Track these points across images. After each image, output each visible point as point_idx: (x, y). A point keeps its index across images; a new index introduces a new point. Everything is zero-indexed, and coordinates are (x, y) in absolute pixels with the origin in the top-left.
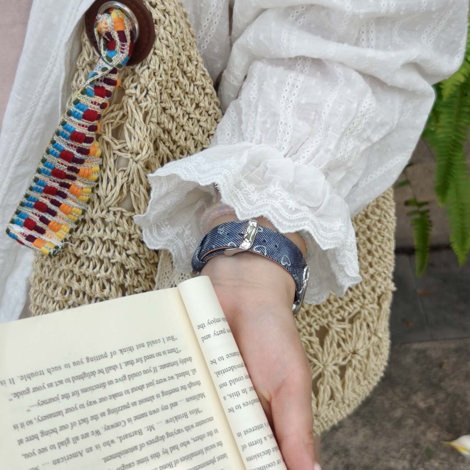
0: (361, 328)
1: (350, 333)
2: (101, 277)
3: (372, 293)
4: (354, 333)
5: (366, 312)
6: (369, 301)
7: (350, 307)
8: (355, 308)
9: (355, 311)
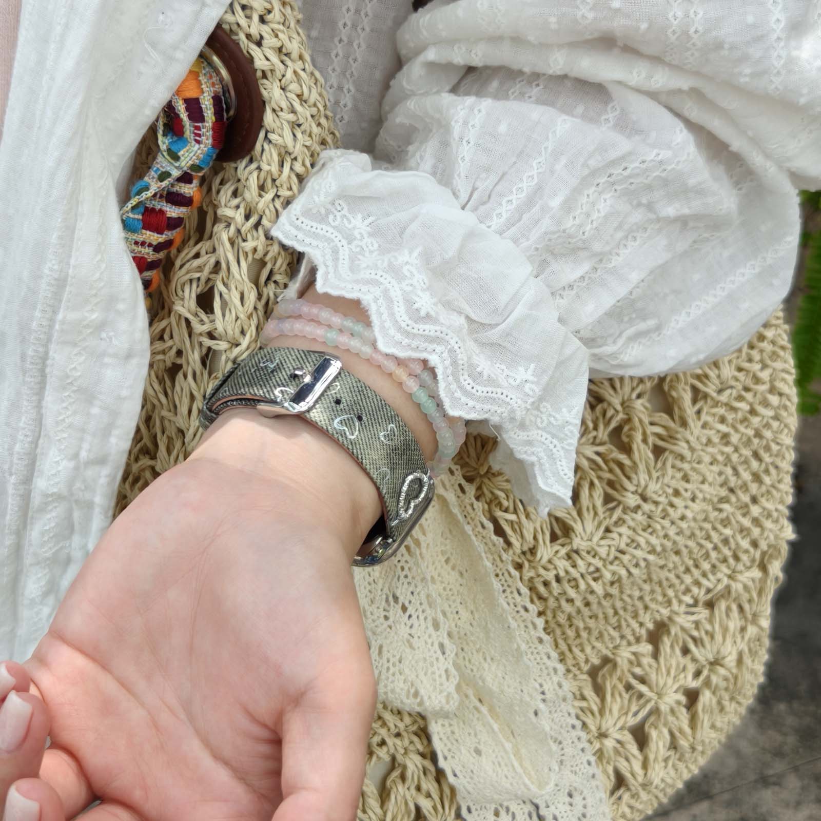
0: (728, 616)
1: (709, 627)
3: (752, 550)
4: (717, 626)
5: (740, 587)
6: (744, 565)
7: (708, 580)
8: (719, 580)
9: (720, 587)
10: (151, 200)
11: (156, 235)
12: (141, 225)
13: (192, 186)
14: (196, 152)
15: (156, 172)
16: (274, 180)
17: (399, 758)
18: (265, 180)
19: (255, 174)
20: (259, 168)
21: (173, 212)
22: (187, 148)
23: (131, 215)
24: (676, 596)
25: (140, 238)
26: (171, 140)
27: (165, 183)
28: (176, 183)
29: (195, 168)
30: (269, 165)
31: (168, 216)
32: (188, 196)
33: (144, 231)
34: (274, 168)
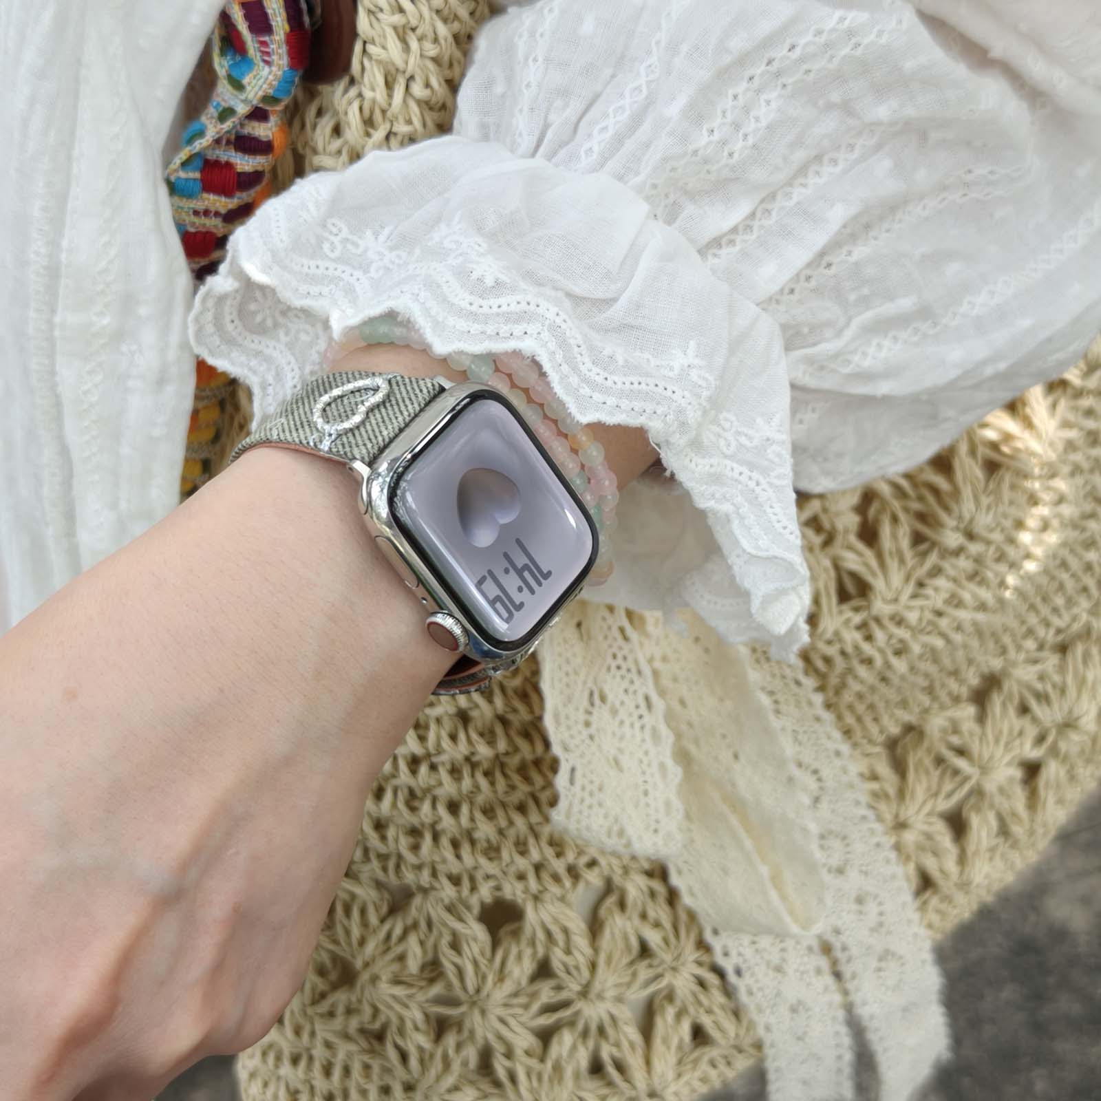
0: (1085, 663)
1: (1058, 678)
4: (1070, 677)
7: (1060, 616)
8: (1074, 618)
9: (1076, 627)
10: (214, 149)
11: (223, 199)
12: (199, 185)
13: (269, 125)
14: (267, 79)
15: (216, 107)
16: (384, 112)
17: (617, 880)
18: (372, 112)
19: (356, 105)
20: (360, 95)
21: (244, 163)
22: (255, 73)
23: (182, 175)
24: (1014, 641)
25: (200, 205)
26: (231, 62)
27: (228, 125)
28: (246, 122)
29: (270, 99)
30: (373, 89)
31: (239, 170)
32: (265, 139)
33: (205, 195)
34: (380, 94)
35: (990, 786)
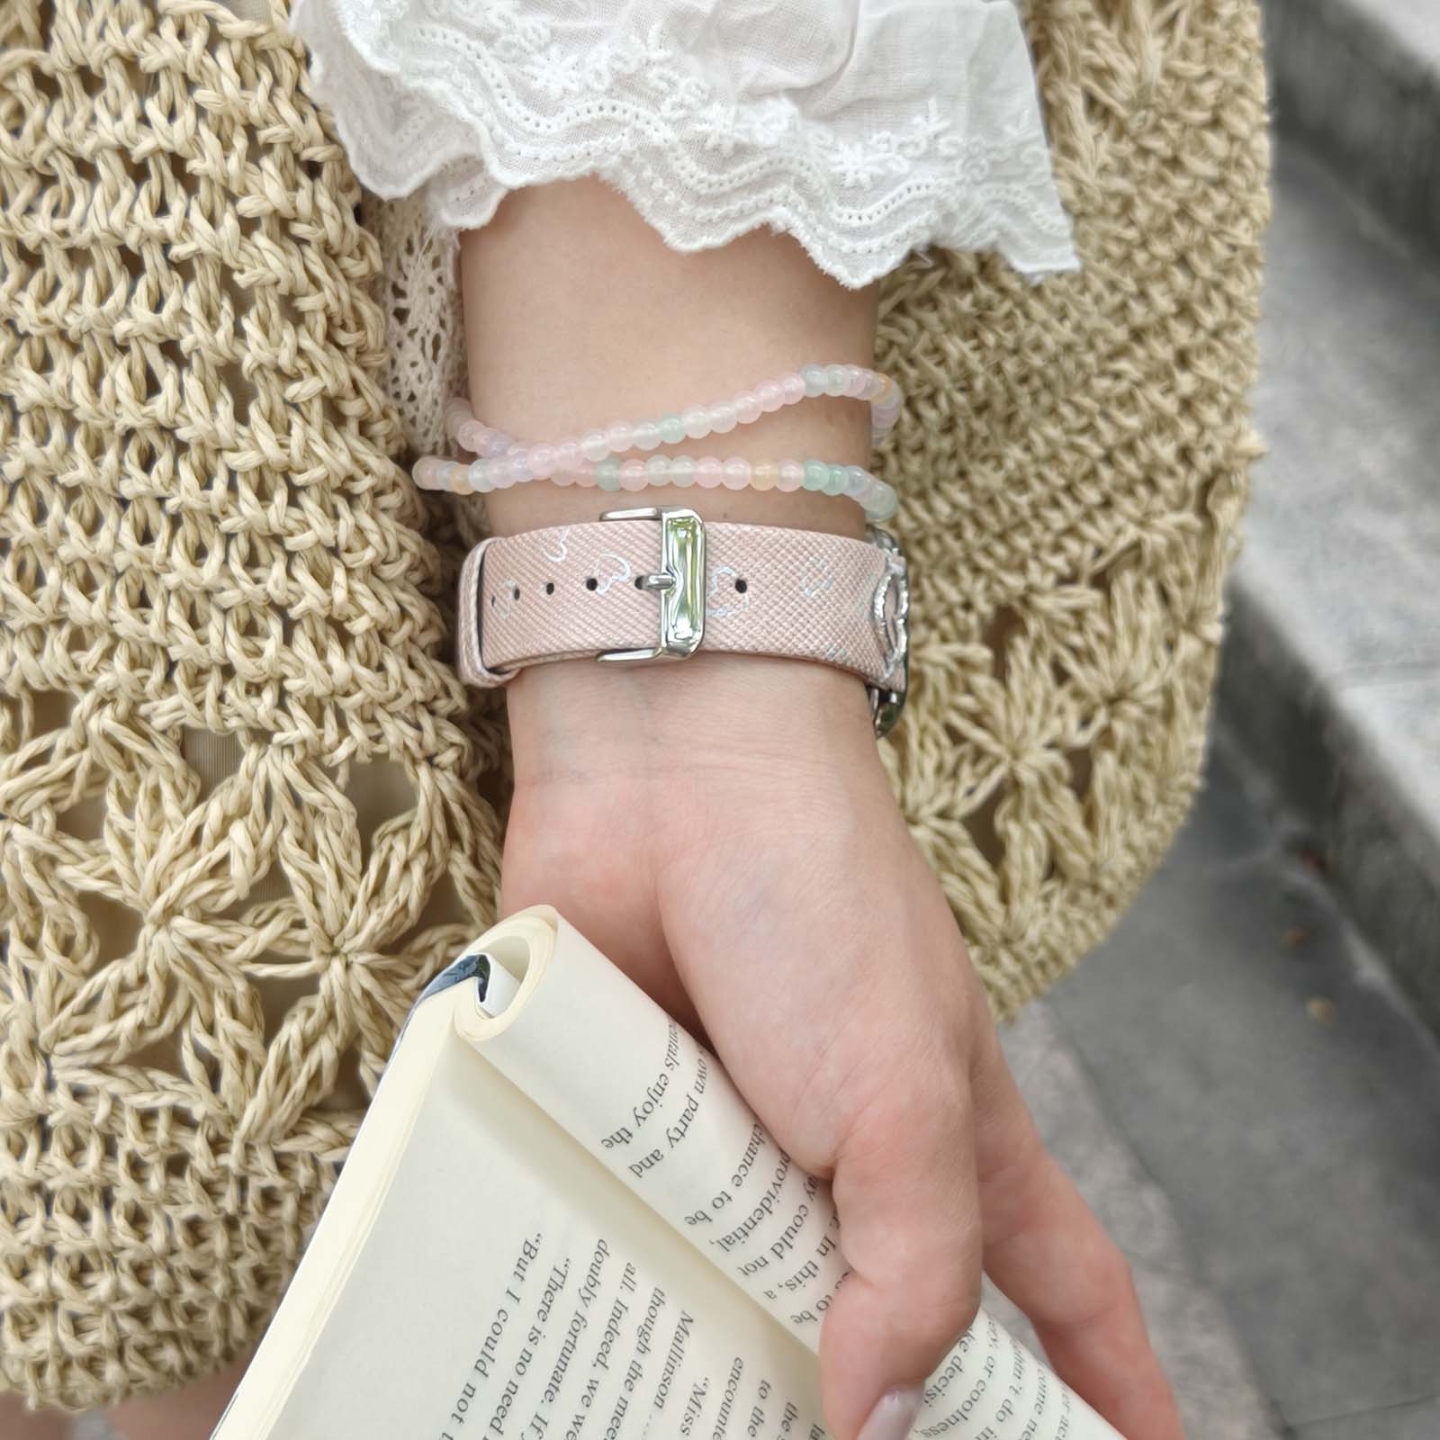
0: (1138, 602)
1: (1103, 626)
2: (136, 332)
4: (1120, 625)
7: (1098, 528)
8: (1118, 530)
9: (1121, 544)
35: (1027, 777)
